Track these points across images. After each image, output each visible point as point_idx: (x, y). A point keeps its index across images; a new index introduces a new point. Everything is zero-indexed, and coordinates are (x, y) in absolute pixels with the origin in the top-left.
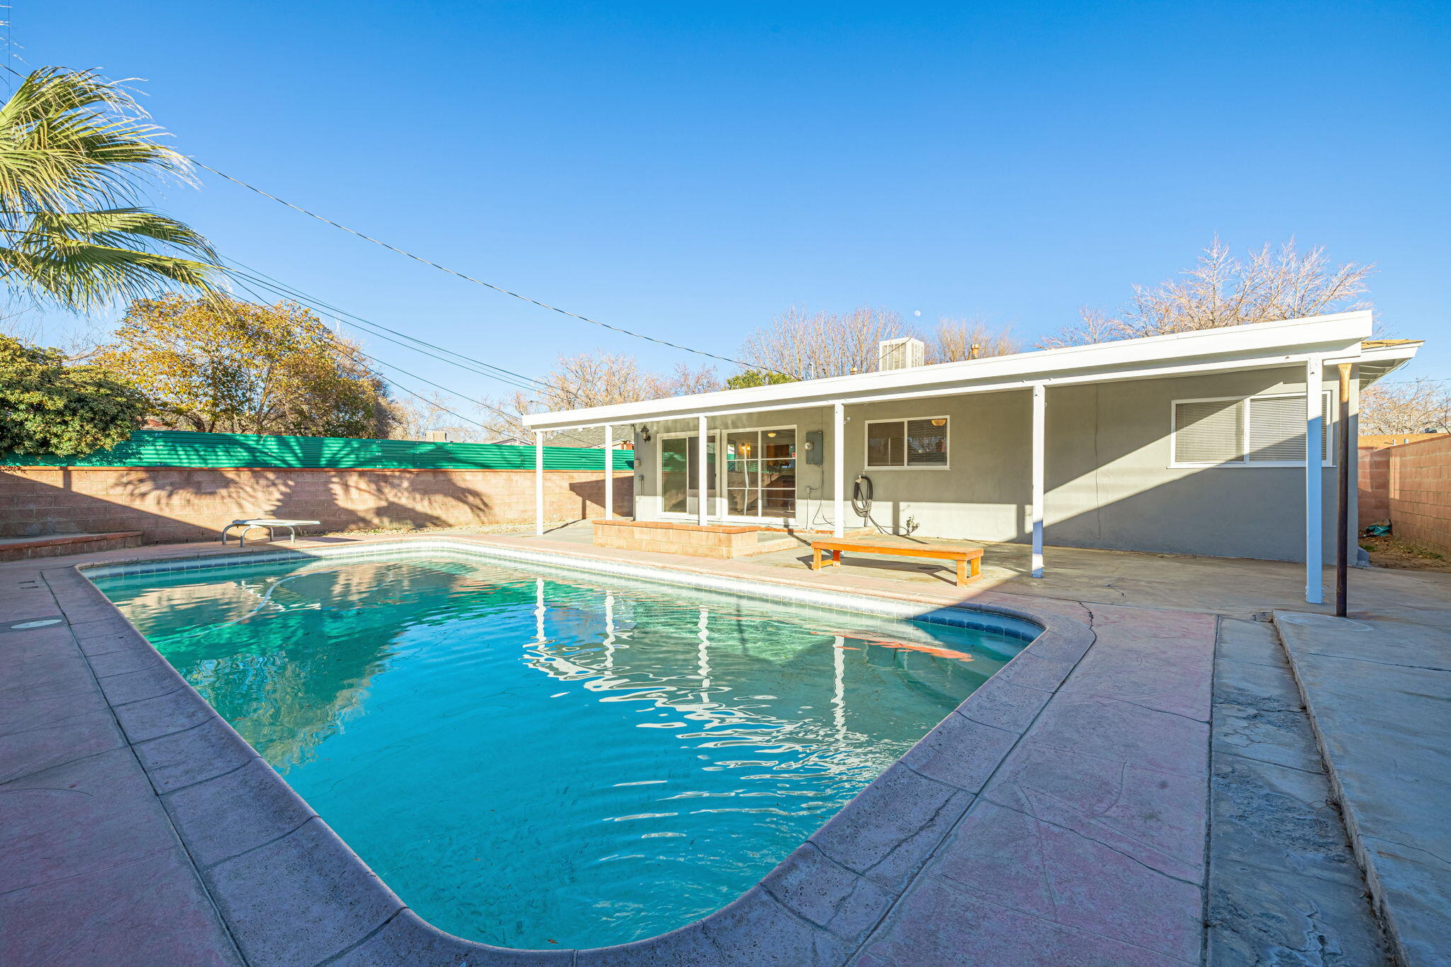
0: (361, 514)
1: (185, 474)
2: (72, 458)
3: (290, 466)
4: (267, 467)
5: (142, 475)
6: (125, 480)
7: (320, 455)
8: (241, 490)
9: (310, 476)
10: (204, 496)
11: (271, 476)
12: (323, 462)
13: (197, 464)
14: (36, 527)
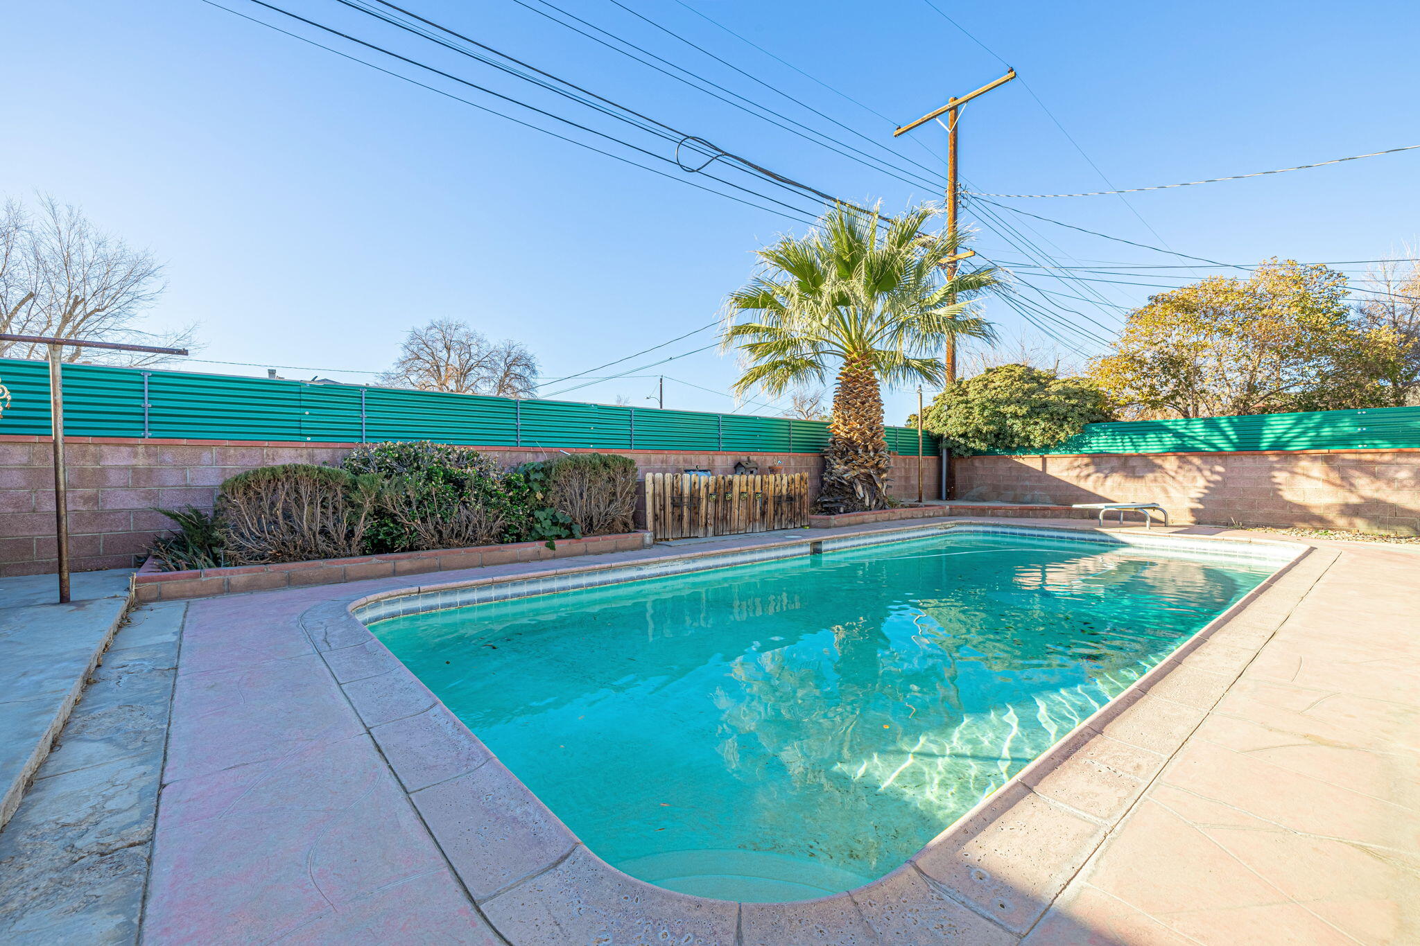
0: (1317, 512)
1: (1123, 460)
2: (1046, 448)
3: (1220, 450)
4: (1195, 451)
5: (1086, 460)
6: (1076, 464)
7: (1258, 437)
8: (1165, 475)
9: (1251, 460)
10: (1136, 480)
11: (1196, 461)
12: (1264, 445)
13: (1130, 450)
14: (1029, 498)
